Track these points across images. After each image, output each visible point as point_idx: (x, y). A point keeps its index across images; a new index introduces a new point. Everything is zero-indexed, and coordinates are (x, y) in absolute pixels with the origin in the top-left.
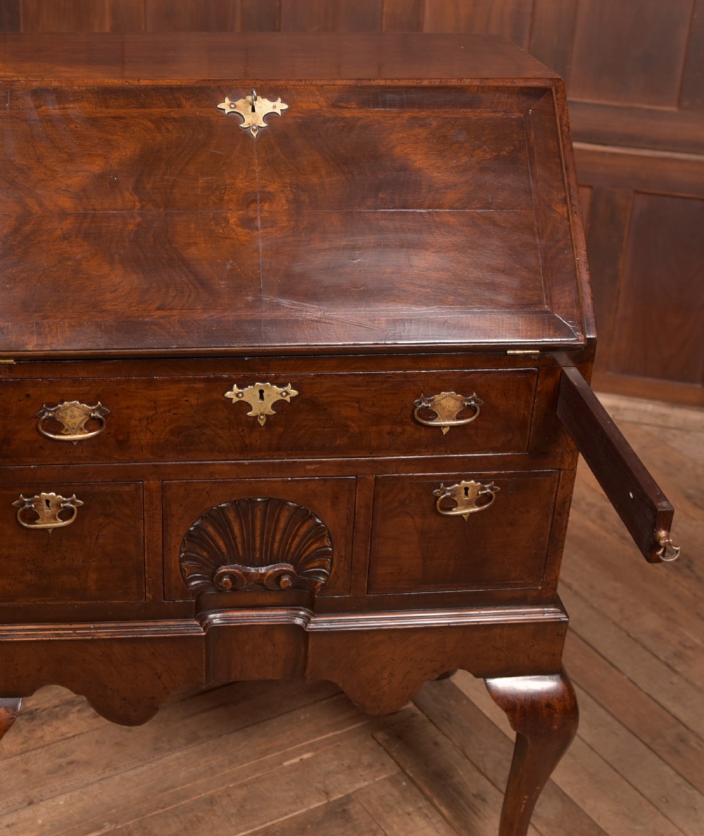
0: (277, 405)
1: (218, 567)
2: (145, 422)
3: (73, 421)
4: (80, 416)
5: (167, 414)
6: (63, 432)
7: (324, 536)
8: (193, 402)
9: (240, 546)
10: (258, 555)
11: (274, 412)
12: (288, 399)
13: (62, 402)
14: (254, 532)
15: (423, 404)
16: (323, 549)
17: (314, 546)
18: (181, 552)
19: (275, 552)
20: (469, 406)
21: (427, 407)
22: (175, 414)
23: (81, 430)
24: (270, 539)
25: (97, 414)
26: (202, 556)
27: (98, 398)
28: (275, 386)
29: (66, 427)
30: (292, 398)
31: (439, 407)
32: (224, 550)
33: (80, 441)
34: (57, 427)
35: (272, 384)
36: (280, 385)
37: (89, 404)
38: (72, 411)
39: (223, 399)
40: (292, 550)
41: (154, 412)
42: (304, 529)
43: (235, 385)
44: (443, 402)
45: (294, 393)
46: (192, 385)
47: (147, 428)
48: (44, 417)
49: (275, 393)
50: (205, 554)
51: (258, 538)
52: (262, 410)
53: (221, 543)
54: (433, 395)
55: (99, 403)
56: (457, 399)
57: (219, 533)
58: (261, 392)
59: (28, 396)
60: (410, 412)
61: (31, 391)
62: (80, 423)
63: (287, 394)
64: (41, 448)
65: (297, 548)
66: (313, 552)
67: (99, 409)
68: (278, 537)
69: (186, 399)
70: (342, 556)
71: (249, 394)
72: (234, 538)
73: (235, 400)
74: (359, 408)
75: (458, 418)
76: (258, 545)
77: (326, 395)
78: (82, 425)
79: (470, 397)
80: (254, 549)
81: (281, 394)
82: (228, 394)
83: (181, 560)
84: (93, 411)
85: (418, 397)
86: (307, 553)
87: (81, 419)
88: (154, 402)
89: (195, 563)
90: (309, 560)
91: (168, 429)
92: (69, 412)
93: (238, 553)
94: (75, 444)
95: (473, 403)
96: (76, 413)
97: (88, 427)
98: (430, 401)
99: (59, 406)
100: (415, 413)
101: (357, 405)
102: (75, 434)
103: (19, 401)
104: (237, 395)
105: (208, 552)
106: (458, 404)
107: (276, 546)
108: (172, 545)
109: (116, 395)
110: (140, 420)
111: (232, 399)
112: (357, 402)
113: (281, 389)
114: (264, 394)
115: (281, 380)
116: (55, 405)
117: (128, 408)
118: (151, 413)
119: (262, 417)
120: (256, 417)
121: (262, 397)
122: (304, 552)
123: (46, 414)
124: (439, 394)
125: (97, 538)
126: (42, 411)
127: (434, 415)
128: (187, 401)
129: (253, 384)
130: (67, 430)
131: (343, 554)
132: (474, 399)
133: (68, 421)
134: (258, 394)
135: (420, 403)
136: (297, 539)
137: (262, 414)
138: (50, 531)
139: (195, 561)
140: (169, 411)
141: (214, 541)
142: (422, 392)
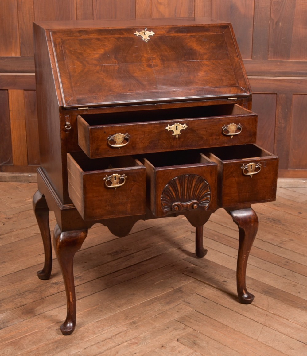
0: (182, 131)
1: (173, 203)
2: (141, 139)
3: (119, 140)
4: (121, 138)
5: (148, 136)
6: (115, 144)
7: (207, 188)
8: (156, 131)
9: (180, 194)
10: (185, 198)
11: (180, 134)
12: (185, 128)
13: (115, 134)
14: (184, 188)
15: (225, 128)
16: (207, 193)
17: (204, 192)
18: (161, 197)
19: (191, 196)
20: (239, 128)
21: (226, 129)
22: (150, 136)
23: (121, 143)
24: (190, 191)
25: (127, 137)
26: (168, 199)
27: (127, 131)
28: (181, 125)
29: (117, 143)
30: (186, 128)
31: (229, 129)
32: (175, 196)
33: (121, 147)
34: (114, 142)
35: (180, 124)
36: (183, 124)
37: (124, 134)
38: (119, 137)
39: (165, 130)
40: (197, 195)
41: (144, 136)
42: (200, 186)
43: (169, 125)
44: (231, 127)
45: (186, 126)
46: (156, 125)
47: (142, 142)
48: (110, 139)
49: (181, 127)
50: (168, 198)
51: (186, 191)
52: (177, 133)
53: (174, 194)
54: (227, 125)
55: (127, 133)
56: (235, 126)
57: (173, 190)
58: (177, 126)
59: (105, 132)
60: (221, 131)
61: (105, 131)
62: (121, 141)
63: (184, 127)
64: (108, 151)
65: (198, 194)
66: (204, 194)
67: (127, 135)
68: (192, 190)
69: (154, 130)
70: (214, 195)
71: (173, 127)
72: (178, 191)
73: (169, 130)
74: (206, 131)
75: (236, 132)
76: (185, 194)
77: (196, 127)
78: (122, 142)
79: (239, 125)
80: (184, 196)
81: (183, 127)
82: (167, 128)
83: (162, 200)
84: (126, 136)
85: (223, 126)
86: (202, 195)
87: (121, 139)
88: (144, 132)
89: (165, 202)
90: (203, 197)
91: (148, 141)
92: (118, 137)
93: (179, 197)
94: (119, 148)
95: (240, 126)
96: (120, 137)
97: (123, 142)
98: (227, 127)
99: (115, 135)
100: (223, 131)
101: (205, 130)
102: (119, 145)
103: (102, 134)
104: (169, 128)
105: (170, 198)
106: (235, 127)
107: (191, 193)
108: (159, 195)
109: (132, 130)
110: (139, 139)
111: (168, 130)
112: (206, 129)
113: (183, 125)
114: (178, 127)
115: (183, 122)
116: (113, 135)
117: (136, 135)
118: (143, 136)
119: (177, 135)
120: (175, 135)
121: (177, 129)
122: (201, 195)
123: (111, 138)
124: (229, 124)
125: (131, 190)
126: (109, 138)
127: (228, 132)
128: (154, 131)
129: (174, 124)
130: (117, 144)
131: (214, 194)
132: (240, 125)
133: (117, 141)
134: (176, 127)
135: (224, 128)
136: (198, 190)
137: (177, 134)
138: (116, 188)
139: (165, 201)
140: (148, 135)
141: (171, 193)
142: (224, 124)
